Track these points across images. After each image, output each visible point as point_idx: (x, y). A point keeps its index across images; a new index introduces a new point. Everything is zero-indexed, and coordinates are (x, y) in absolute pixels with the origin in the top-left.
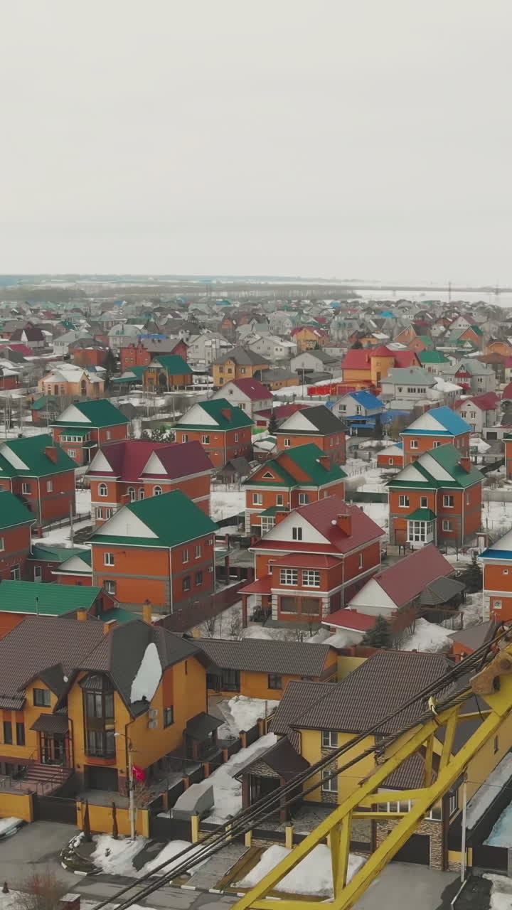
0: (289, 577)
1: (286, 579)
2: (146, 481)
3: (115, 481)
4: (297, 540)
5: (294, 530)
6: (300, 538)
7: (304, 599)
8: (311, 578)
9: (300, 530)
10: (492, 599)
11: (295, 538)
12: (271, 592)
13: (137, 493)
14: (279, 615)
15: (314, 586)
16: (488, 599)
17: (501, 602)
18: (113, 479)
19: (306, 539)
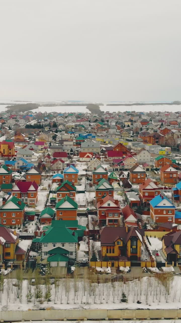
0: (111, 215)
1: (110, 215)
2: (29, 192)
3: (20, 193)
4: (109, 206)
5: (108, 204)
6: (110, 206)
7: (114, 220)
8: (116, 215)
9: (110, 204)
10: (156, 217)
11: (108, 206)
12: (106, 219)
13: (24, 195)
14: (108, 224)
15: (117, 217)
16: (155, 217)
17: (158, 217)
18: (19, 192)
19: (111, 206)
